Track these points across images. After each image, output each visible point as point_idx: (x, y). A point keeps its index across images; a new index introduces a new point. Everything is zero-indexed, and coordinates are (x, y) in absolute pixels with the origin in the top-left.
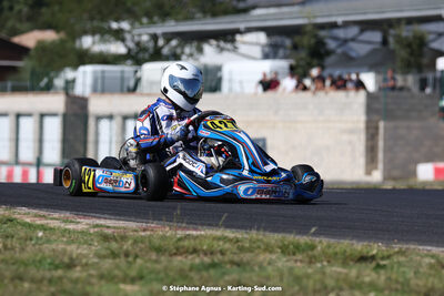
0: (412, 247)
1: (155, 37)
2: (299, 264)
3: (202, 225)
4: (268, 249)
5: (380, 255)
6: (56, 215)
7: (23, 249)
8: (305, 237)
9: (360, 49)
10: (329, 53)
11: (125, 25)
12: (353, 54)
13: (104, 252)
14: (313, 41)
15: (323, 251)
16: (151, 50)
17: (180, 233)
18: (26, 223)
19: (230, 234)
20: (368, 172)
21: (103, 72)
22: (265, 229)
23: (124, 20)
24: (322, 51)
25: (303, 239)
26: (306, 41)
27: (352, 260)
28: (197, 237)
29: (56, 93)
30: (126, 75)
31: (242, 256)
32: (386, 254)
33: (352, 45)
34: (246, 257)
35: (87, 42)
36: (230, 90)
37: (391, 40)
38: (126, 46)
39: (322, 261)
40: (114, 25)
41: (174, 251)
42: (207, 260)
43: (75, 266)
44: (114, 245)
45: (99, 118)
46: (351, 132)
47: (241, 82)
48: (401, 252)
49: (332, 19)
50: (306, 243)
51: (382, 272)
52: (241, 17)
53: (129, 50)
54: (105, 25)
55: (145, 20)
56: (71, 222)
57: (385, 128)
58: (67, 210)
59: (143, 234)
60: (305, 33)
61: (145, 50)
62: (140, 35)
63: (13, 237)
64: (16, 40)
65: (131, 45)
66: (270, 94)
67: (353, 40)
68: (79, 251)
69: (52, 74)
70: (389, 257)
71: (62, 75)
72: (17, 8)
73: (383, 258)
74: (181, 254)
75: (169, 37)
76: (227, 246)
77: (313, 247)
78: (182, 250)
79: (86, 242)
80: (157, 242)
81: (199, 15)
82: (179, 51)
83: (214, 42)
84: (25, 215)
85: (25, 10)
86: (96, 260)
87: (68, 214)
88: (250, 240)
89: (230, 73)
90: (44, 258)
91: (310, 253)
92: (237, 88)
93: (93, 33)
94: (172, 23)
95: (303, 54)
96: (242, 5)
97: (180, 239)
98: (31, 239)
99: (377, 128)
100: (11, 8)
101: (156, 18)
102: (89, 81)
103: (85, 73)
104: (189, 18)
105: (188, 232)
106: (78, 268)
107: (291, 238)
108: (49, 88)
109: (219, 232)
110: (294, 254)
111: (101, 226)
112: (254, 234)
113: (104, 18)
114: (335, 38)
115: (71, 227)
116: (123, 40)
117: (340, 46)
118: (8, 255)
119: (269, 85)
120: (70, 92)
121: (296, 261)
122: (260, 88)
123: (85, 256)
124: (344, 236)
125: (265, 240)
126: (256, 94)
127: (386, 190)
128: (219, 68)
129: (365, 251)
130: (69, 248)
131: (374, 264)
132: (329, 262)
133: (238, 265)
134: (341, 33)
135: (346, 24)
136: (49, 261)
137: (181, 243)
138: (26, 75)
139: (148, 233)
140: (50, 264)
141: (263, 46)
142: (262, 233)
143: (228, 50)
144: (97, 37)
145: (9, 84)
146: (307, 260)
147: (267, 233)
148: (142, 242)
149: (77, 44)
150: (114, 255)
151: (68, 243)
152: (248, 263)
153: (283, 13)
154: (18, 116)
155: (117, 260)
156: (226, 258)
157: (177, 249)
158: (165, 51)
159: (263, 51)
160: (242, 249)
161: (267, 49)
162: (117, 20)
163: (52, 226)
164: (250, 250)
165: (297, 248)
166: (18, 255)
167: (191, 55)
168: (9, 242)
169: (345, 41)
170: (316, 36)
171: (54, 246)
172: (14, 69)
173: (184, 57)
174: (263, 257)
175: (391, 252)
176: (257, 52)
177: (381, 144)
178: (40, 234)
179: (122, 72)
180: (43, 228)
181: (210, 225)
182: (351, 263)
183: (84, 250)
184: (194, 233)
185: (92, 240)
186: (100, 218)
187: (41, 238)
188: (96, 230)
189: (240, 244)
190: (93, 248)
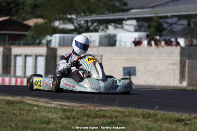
1: (87, 22)
2: (150, 123)
3: (107, 105)
4: (137, 116)
5: (186, 119)
6: (42, 100)
7: (28, 115)
8: (153, 111)
9: (178, 28)
10: (164, 29)
11: (74, 16)
12: (175, 30)
13: (63, 117)
14: (157, 24)
15: (161, 117)
16: (85, 28)
17: (97, 109)
18: (29, 104)
19: (119, 109)
20: (181, 82)
21: (64, 37)
22: (135, 107)
23: (73, 14)
24: (161, 28)
25: (152, 112)
26: (154, 24)
27: (174, 121)
28: (105, 110)
29: (43, 46)
31: (125, 119)
32: (189, 118)
33: (175, 26)
34: (127, 119)
35: (57, 24)
36: (120, 45)
37: (192, 24)
38: (74, 26)
39: (160, 122)
40: (69, 16)
41: (95, 116)
42: (109, 120)
43: (51, 123)
44: (68, 114)
46: (174, 64)
47: (125, 42)
48: (195, 118)
49: (166, 14)
50: (153, 114)
51: (187, 126)
52: (125, 13)
53: (75, 27)
54: (65, 16)
55: (83, 14)
56: (49, 103)
57: (189, 63)
58: (47, 98)
59: (81, 109)
60: (153, 21)
61: (82, 27)
62: (80, 21)
63: (23, 109)
64: (25, 22)
65: (76, 25)
66: (137, 47)
67: (175, 23)
68: (52, 116)
69: (41, 38)
70: (190, 120)
71: (46, 38)
72: (26, 8)
73: (187, 120)
74: (98, 118)
75: (93, 22)
76: (118, 114)
77: (156, 115)
78: (98, 116)
79: (55, 112)
80: (87, 112)
81: (106, 12)
82: (97, 28)
83: (113, 24)
84: (28, 100)
85: (30, 9)
86: (60, 120)
87: (48, 100)
88: (129, 112)
89: (120, 38)
90: (37, 119)
91: (155, 118)
92: (123, 44)
93: (59, 20)
94: (95, 15)
95: (153, 30)
96: (126, 8)
97: (97, 111)
98: (31, 111)
99: (185, 63)
100: (23, 9)
101: (87, 14)
102: (57, 41)
103: (55, 37)
104: (102, 13)
105: (101, 108)
106: (52, 124)
107: (147, 111)
108: (39, 44)
109: (114, 108)
110: (148, 118)
111: (63, 105)
112: (130, 109)
113: (65, 13)
114: (167, 23)
115: (49, 105)
116: (73, 23)
117: (169, 26)
118: (21, 117)
119: (137, 43)
120: (49, 46)
121: (149, 121)
122: (133, 45)
123: (55, 118)
124: (170, 110)
125: (135, 112)
126: (131, 47)
127: (189, 90)
128: (115, 36)
129: (179, 117)
130: (48, 115)
131: (183, 123)
132: (163, 122)
133: (123, 123)
134: (169, 21)
135: (172, 17)
136: (39, 120)
137: (98, 113)
138: (30, 38)
139: (83, 108)
140: (40, 122)
141: (135, 26)
142: (134, 108)
143: (119, 28)
144: (61, 22)
145: (22, 42)
146: (154, 120)
147: (136, 109)
148: (81, 112)
149: (53, 25)
150: (68, 118)
151: (48, 112)
152: (127, 122)
153: (144, 12)
154: (26, 56)
155: (70, 120)
156: (118, 120)
157: (96, 115)
158: (91, 28)
159: (135, 28)
160: (125, 116)
161: (136, 27)
162: (70, 14)
163: (41, 105)
164: (128, 116)
165: (150, 116)
166: (25, 118)
167: (103, 30)
168: (21, 112)
169: (171, 24)
170: (158, 22)
171: (41, 114)
172: (24, 36)
173: (100, 31)
174: (134, 119)
175: (191, 118)
176: (132, 29)
177: (187, 70)
178: (35, 108)
179: (72, 37)
180: (36, 106)
181: (111, 105)
182: (173, 122)
183: (55, 116)
184: (104, 108)
185: (58, 111)
186: (62, 101)
187: (36, 110)
188: (60, 107)
189: (124, 113)
190: (59, 115)
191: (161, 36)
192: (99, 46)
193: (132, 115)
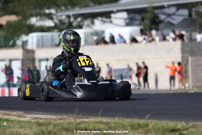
0: (199, 123)
1: (69, 17)
3: (90, 116)
4: (124, 127)
5: (182, 128)
6: (14, 113)
10: (161, 22)
11: (53, 11)
14: (152, 16)
15: (152, 127)
16: (67, 24)
17: (79, 121)
19: (104, 120)
21: (42, 36)
22: (123, 117)
23: (52, 8)
24: (157, 21)
25: (142, 122)
26: (148, 16)
29: (18, 48)
30: (54, 37)
32: (185, 127)
35: (33, 21)
37: (193, 14)
38: (54, 22)
39: (151, 133)
40: (47, 11)
44: (44, 128)
45: (40, 60)
48: (193, 127)
49: (162, 4)
50: (144, 124)
52: (114, 4)
53: (56, 24)
54: (42, 12)
55: (63, 8)
56: (22, 117)
57: (192, 61)
58: (20, 110)
59: (59, 121)
60: (148, 12)
61: (64, 23)
62: (61, 16)
65: (57, 21)
67: (174, 14)
68: (25, 132)
69: (15, 38)
70: (187, 129)
73: (184, 130)
75: (76, 16)
76: (103, 126)
77: (147, 125)
79: (29, 127)
80: (66, 126)
81: (91, 4)
82: (81, 24)
83: (100, 18)
87: (21, 113)
88: (115, 123)
91: (146, 128)
93: (36, 16)
94: (77, 9)
95: (147, 22)
97: (78, 124)
99: (188, 61)
101: (69, 7)
102: (35, 41)
103: (32, 37)
104: (87, 6)
105: (83, 120)
107: (136, 121)
108: (14, 46)
109: (99, 119)
110: (138, 129)
111: (38, 118)
112: (116, 119)
113: (42, 8)
114: (165, 14)
115: (22, 119)
116: (52, 19)
120: (25, 47)
121: (139, 133)
125: (123, 122)
127: (191, 93)
128: (103, 32)
129: (174, 126)
130: (20, 131)
132: (156, 133)
134: (167, 11)
135: (169, 6)
137: (78, 126)
138: (2, 39)
139: (62, 121)
141: (125, 19)
142: (120, 119)
143: (108, 22)
144: (38, 18)
146: (144, 132)
147: (124, 119)
148: (58, 126)
149: (28, 22)
150: (43, 133)
151: (20, 128)
158: (75, 24)
160: (110, 128)
161: (127, 21)
162: (49, 8)
163: (12, 119)
164: (115, 128)
165: (139, 126)
167: (88, 26)
169: (169, 15)
170: (153, 13)
171: (12, 130)
173: (84, 27)
175: (188, 126)
176: (122, 22)
177: (190, 69)
178: (5, 124)
179: (52, 36)
180: (8, 120)
181: (94, 116)
183: (28, 131)
184: (86, 120)
185: (33, 126)
186: (37, 114)
187: (6, 126)
188: (35, 120)
189: (109, 125)
190: (33, 130)
191: (157, 30)
192: (85, 45)
193: (119, 127)
